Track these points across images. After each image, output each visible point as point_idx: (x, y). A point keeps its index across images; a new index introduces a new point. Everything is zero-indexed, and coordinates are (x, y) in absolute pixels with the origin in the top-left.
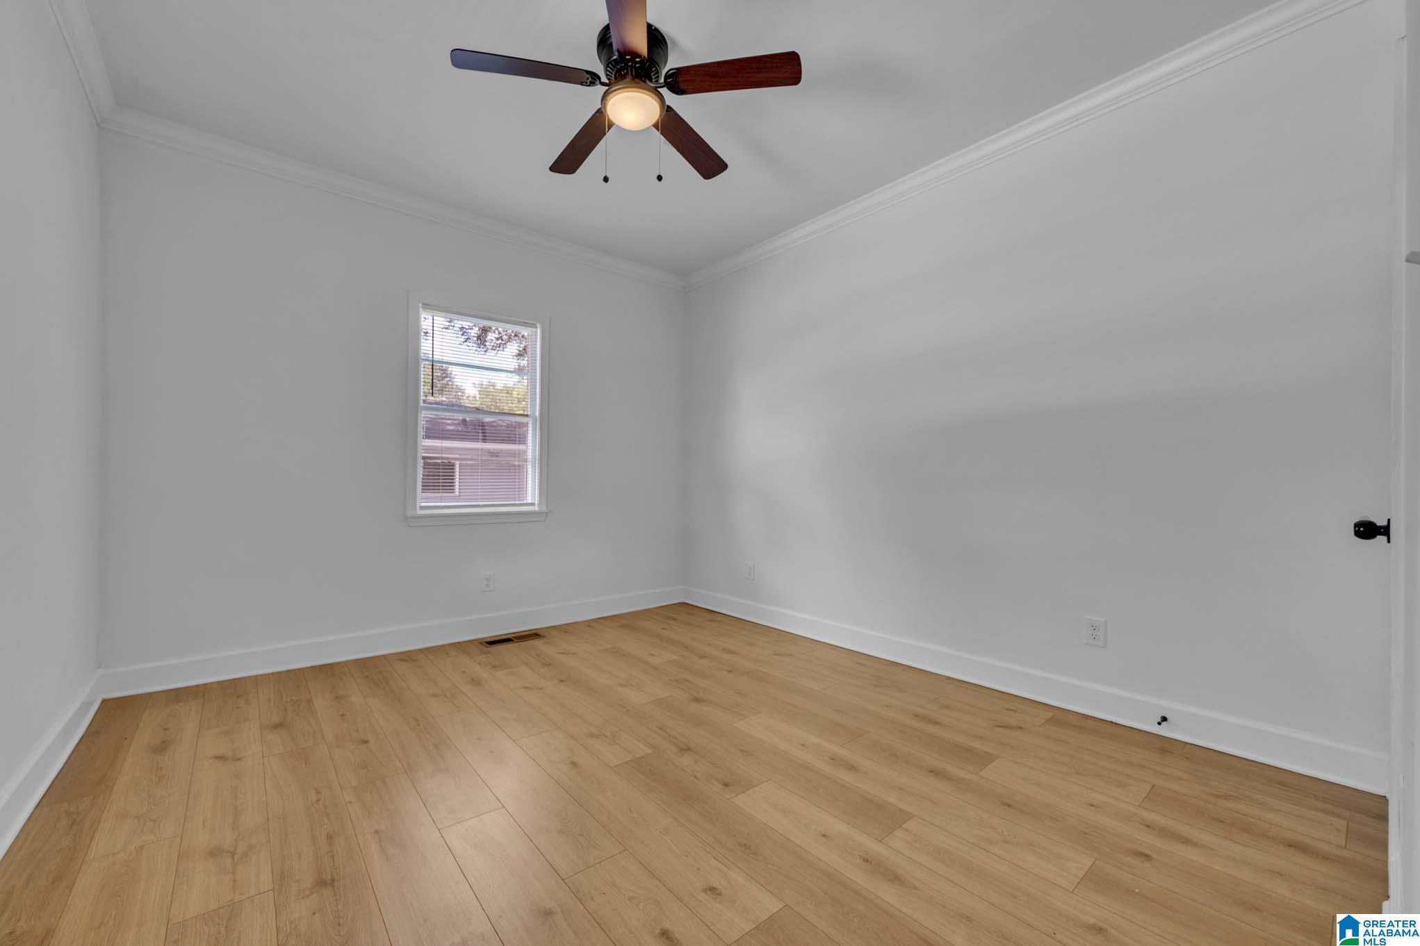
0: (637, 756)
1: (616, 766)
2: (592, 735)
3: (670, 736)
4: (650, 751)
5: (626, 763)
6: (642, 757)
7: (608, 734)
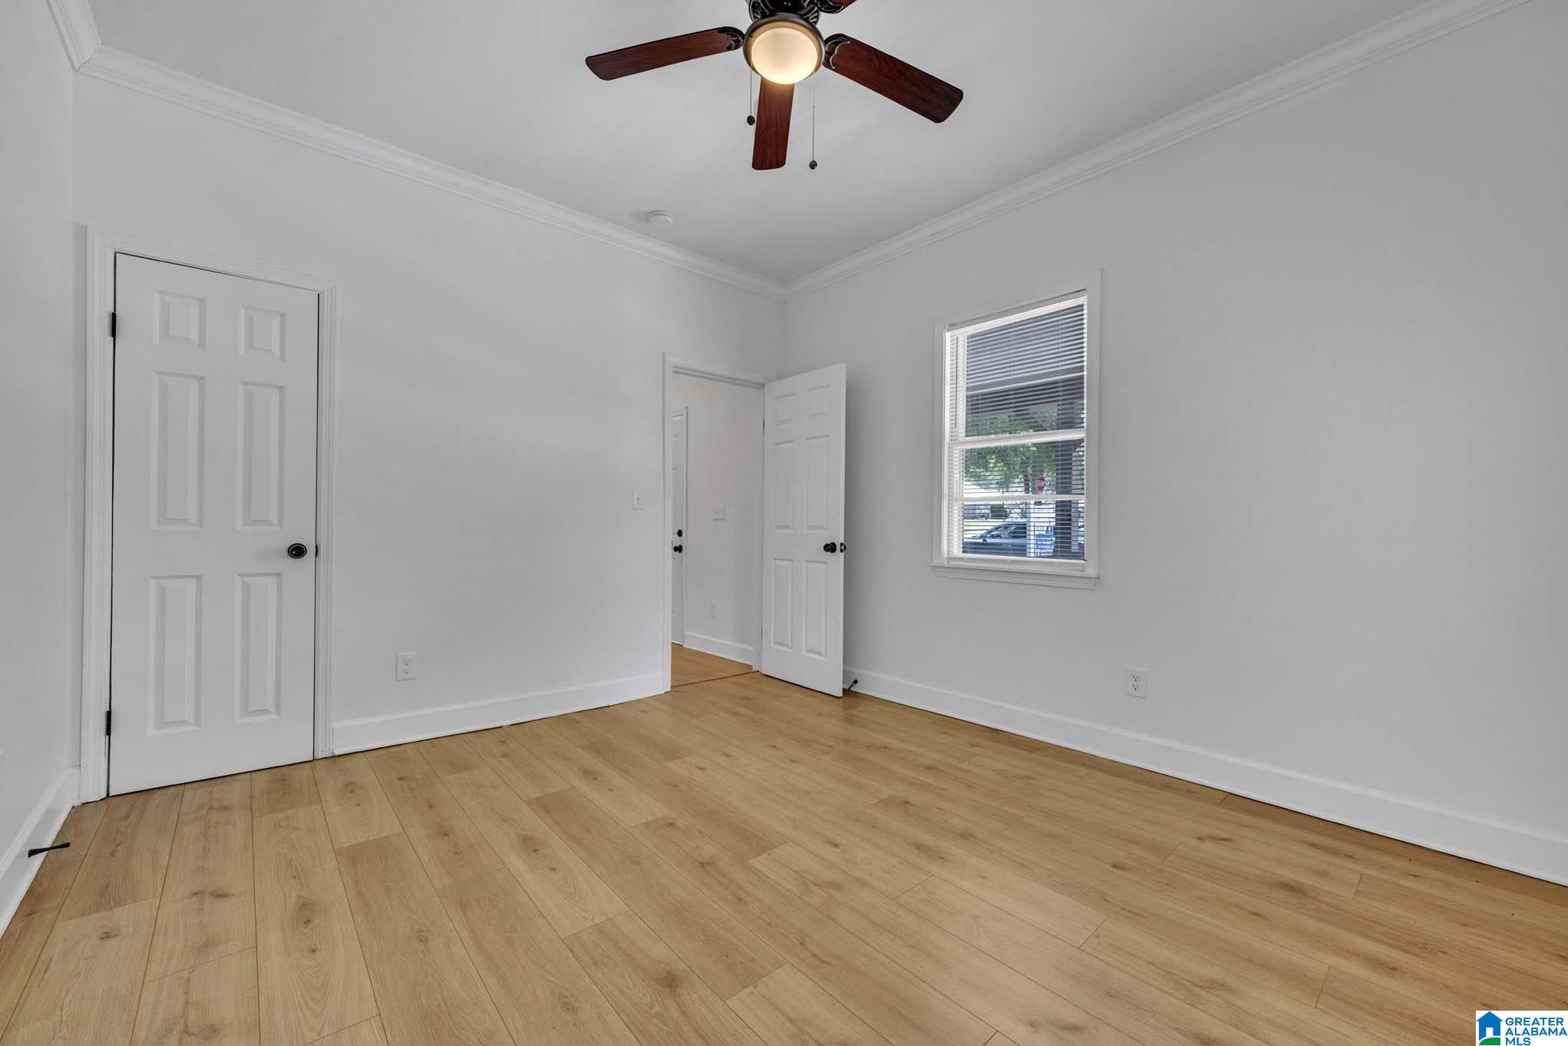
0: (765, 855)
1: (785, 842)
2: (837, 886)
3: (727, 887)
4: (752, 862)
5: (777, 847)
6: (759, 854)
7: (815, 889)
